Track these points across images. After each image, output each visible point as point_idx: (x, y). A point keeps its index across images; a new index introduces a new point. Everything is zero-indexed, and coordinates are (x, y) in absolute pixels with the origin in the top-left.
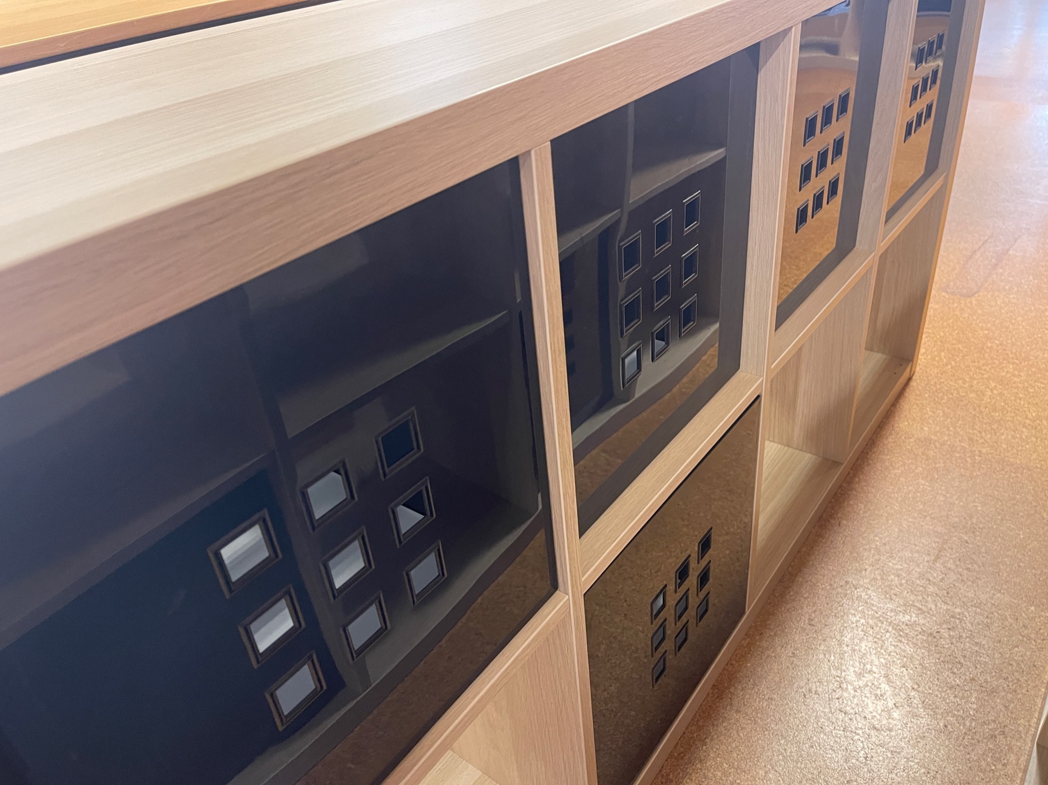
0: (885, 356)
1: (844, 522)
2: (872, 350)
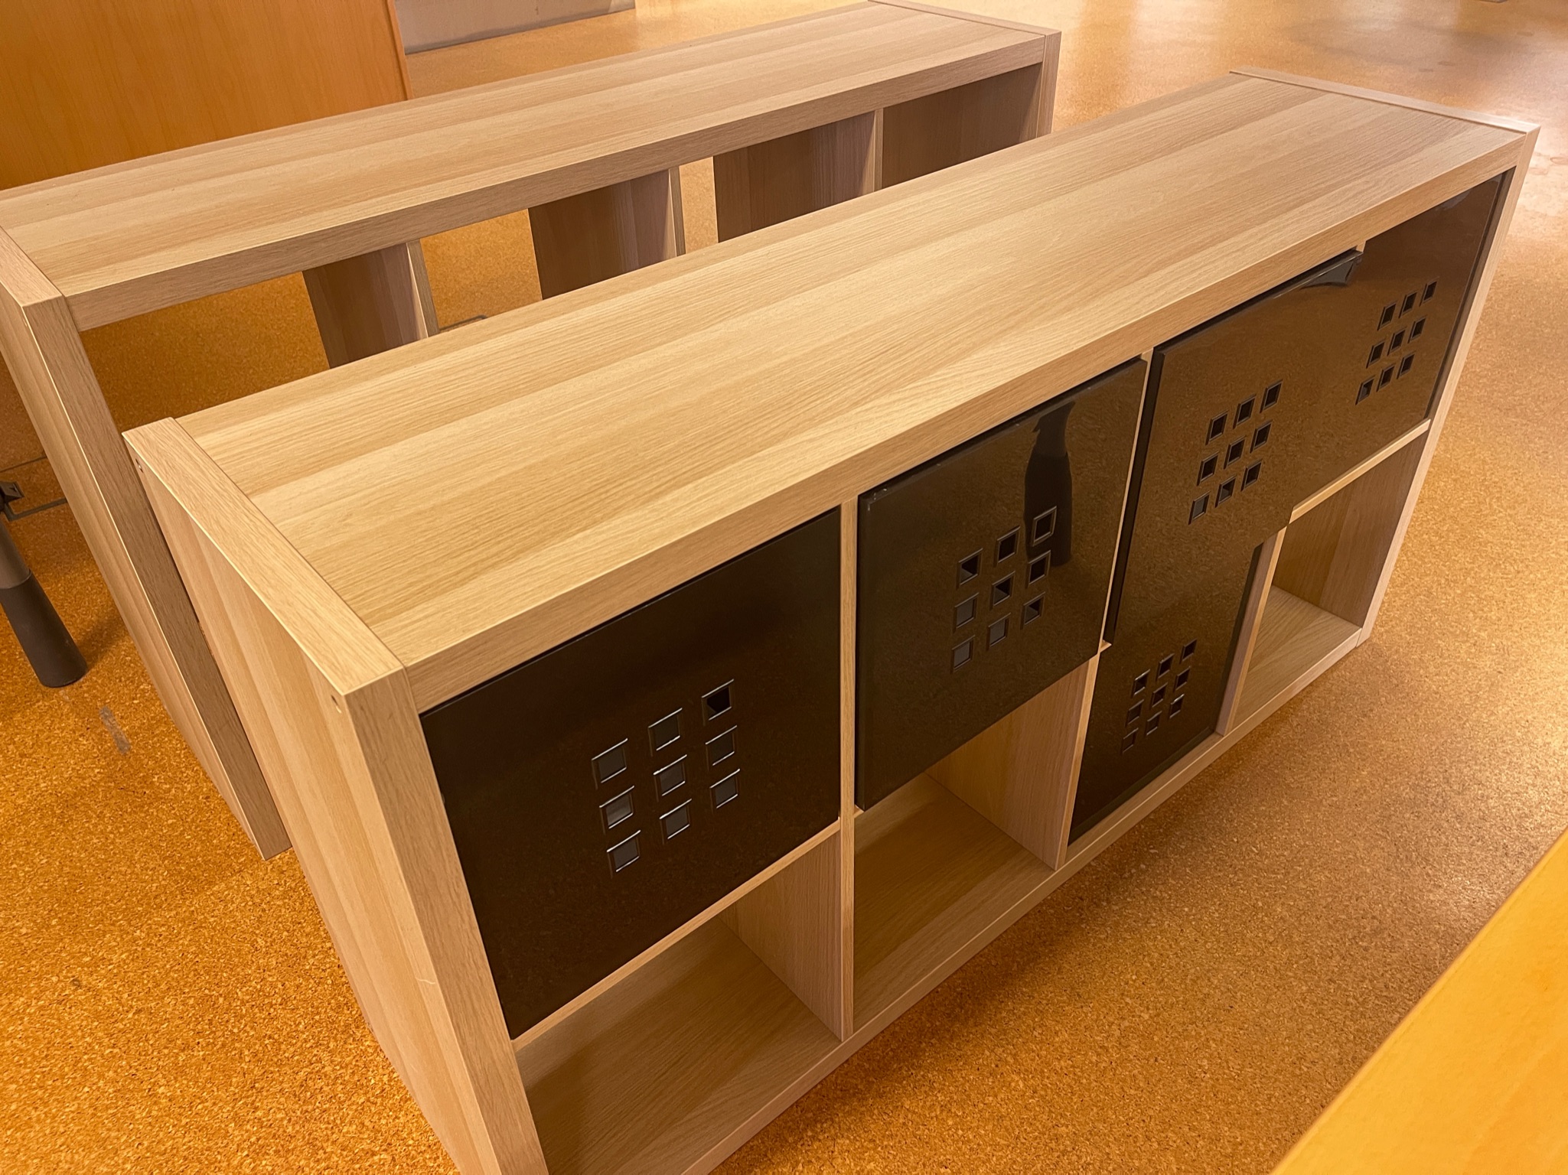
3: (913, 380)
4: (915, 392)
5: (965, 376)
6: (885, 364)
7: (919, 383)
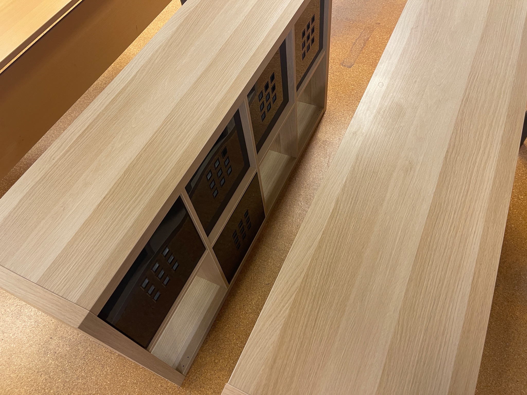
0: (315, 106)
1: (297, 178)
2: (311, 104)
3: (188, 16)
4: (186, 14)
5: (177, 21)
6: (196, 19)
7: (186, 16)
